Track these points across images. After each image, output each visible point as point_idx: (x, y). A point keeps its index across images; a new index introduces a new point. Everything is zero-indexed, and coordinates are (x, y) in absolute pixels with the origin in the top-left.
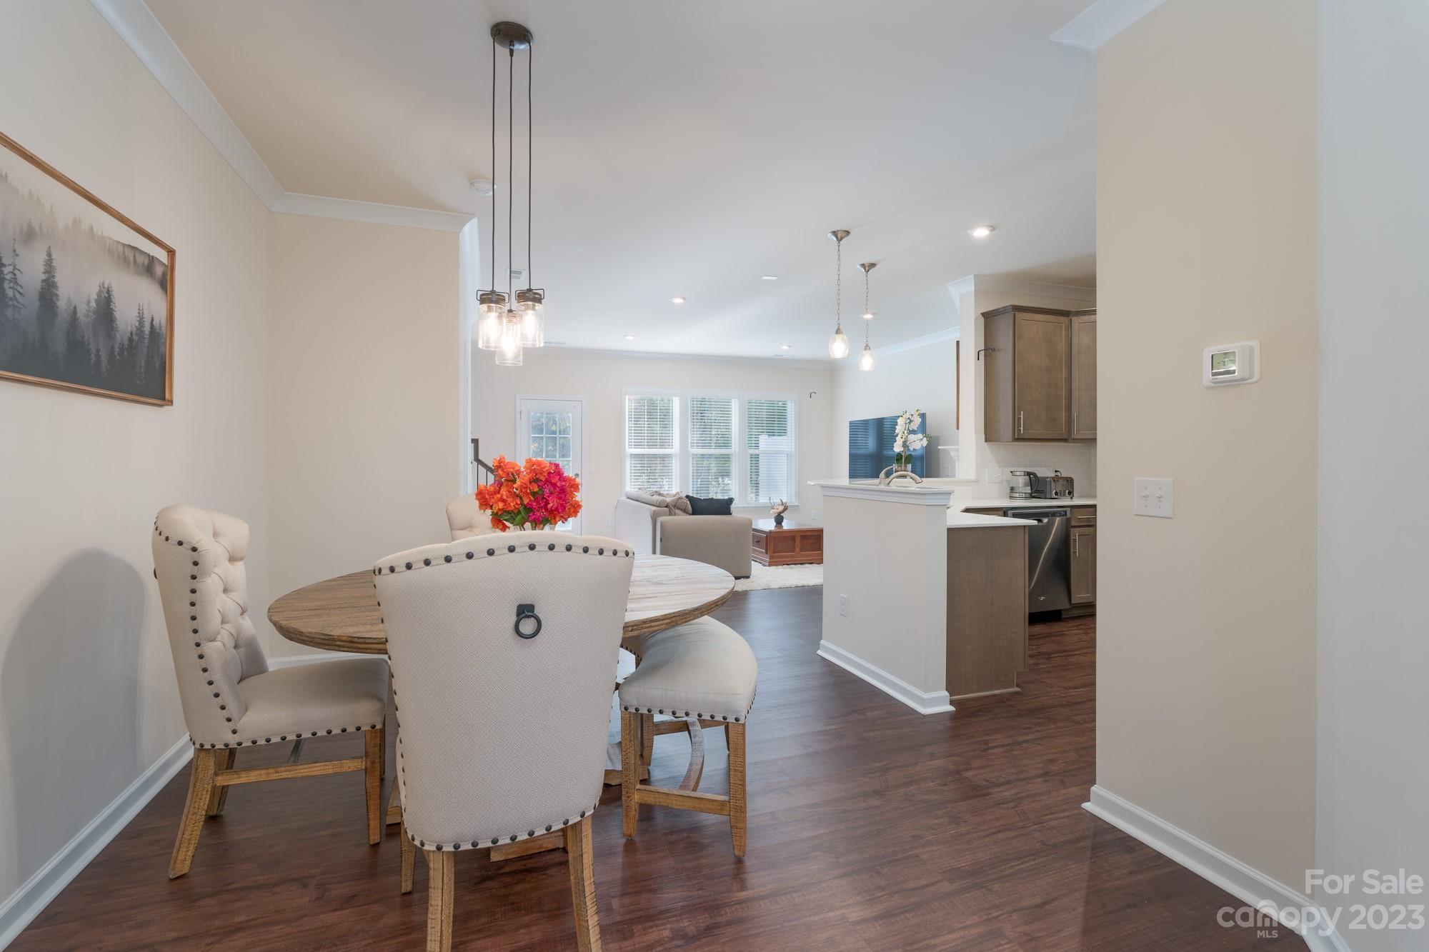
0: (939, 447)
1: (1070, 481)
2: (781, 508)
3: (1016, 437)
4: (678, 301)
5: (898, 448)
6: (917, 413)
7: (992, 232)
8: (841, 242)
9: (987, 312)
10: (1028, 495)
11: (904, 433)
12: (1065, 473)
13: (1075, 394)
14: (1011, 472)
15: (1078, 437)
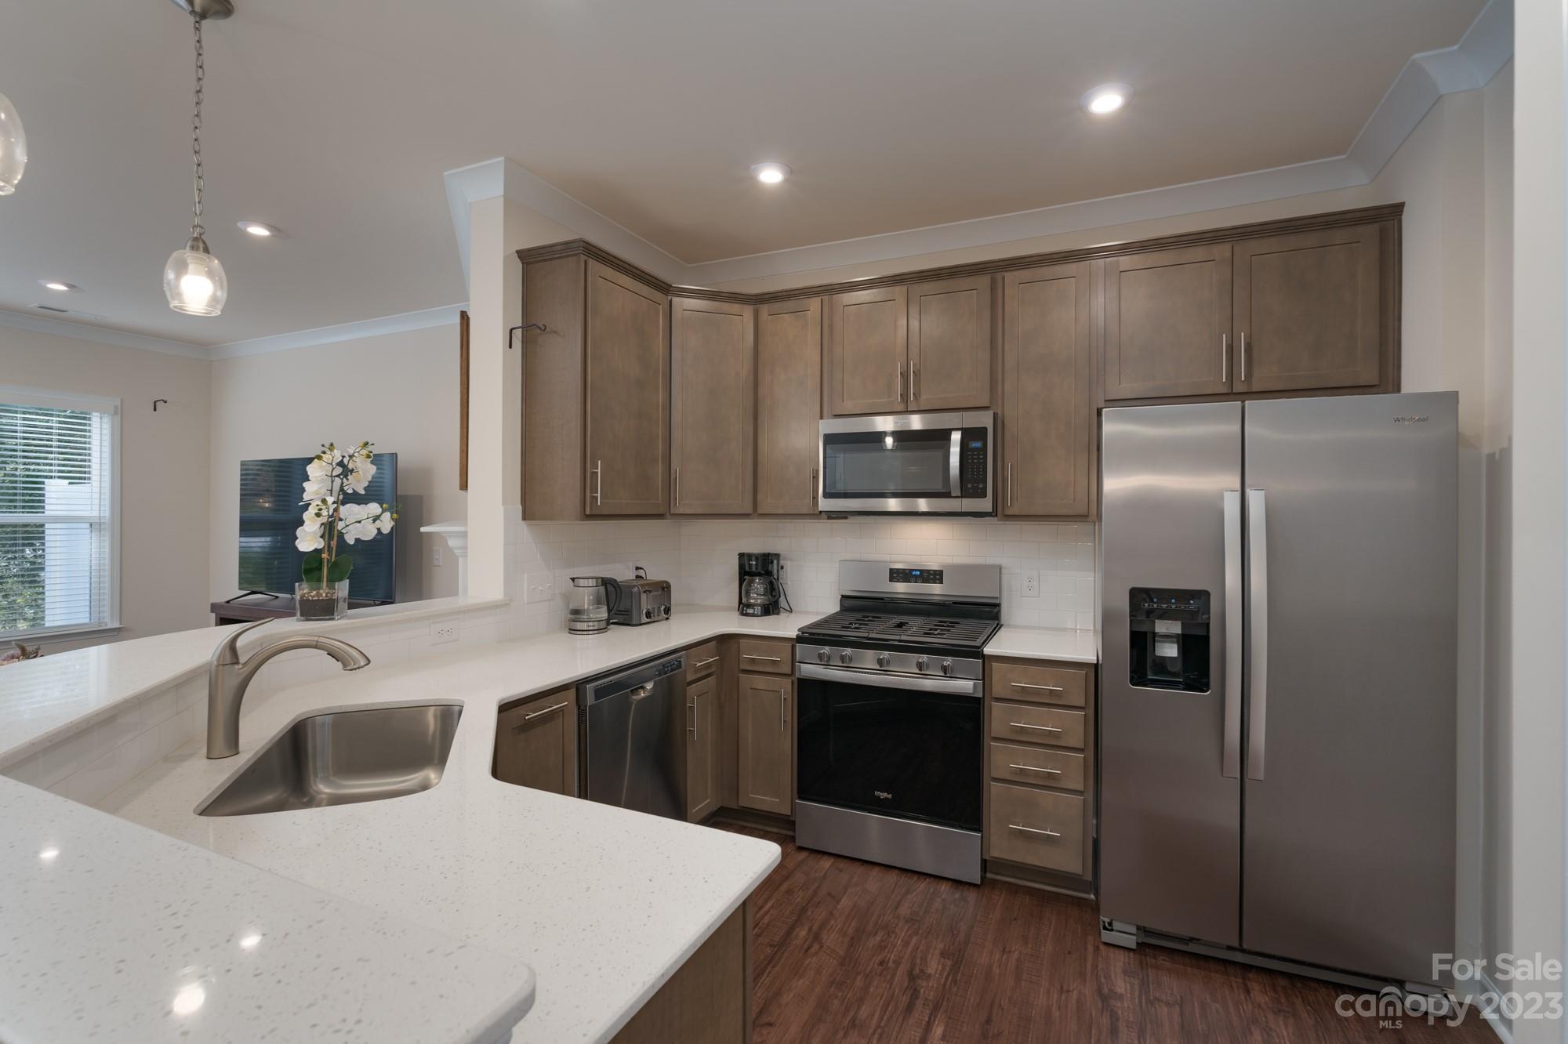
0: (423, 529)
1: (665, 588)
3: (588, 513)
5: (308, 539)
6: (364, 452)
9: (529, 250)
10: (603, 625)
11: (324, 501)
12: (654, 574)
13: (676, 434)
14: (573, 579)
15: (681, 511)
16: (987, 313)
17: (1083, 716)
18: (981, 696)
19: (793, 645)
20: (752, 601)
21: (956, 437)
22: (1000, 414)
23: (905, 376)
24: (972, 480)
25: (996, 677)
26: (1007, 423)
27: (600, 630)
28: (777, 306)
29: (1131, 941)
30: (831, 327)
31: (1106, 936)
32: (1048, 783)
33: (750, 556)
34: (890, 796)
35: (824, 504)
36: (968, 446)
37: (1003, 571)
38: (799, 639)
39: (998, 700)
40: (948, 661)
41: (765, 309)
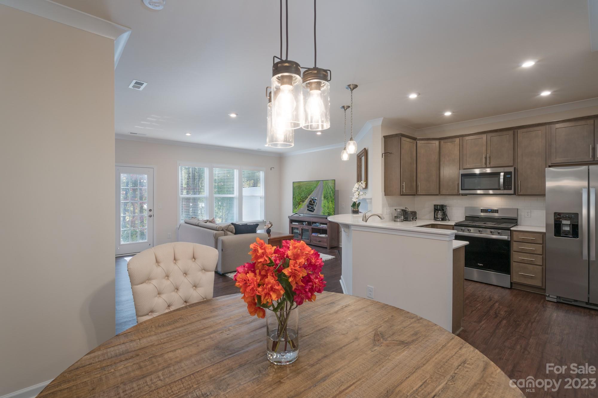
1: (415, 213)
2: (270, 225)
3: (401, 194)
4: (233, 115)
7: (419, 96)
8: (353, 91)
9: (386, 136)
10: (403, 220)
13: (419, 175)
14: (395, 209)
15: (420, 194)
16: (512, 141)
17: (542, 246)
18: (510, 240)
19: (453, 227)
20: (438, 217)
21: (502, 174)
22: (516, 168)
23: (486, 158)
24: (507, 184)
25: (514, 236)
26: (519, 170)
27: (402, 221)
28: (446, 140)
29: (555, 300)
30: (462, 145)
31: (547, 299)
32: (531, 263)
33: (437, 205)
34: (482, 265)
35: (461, 192)
36: (506, 176)
37: (519, 210)
38: (455, 225)
39: (515, 241)
40: (500, 231)
41: (442, 142)
